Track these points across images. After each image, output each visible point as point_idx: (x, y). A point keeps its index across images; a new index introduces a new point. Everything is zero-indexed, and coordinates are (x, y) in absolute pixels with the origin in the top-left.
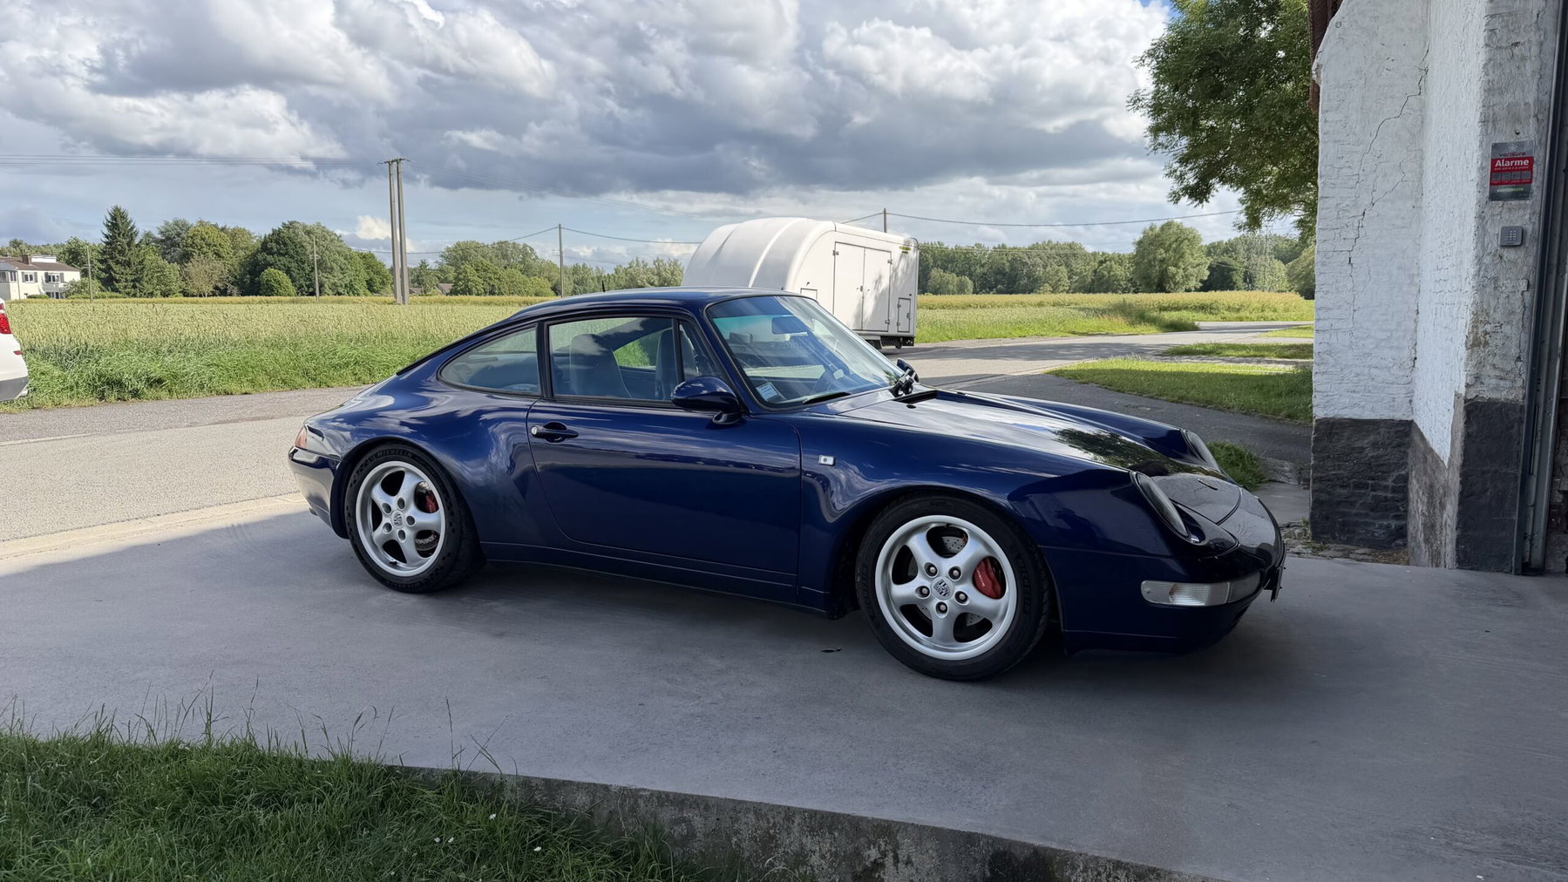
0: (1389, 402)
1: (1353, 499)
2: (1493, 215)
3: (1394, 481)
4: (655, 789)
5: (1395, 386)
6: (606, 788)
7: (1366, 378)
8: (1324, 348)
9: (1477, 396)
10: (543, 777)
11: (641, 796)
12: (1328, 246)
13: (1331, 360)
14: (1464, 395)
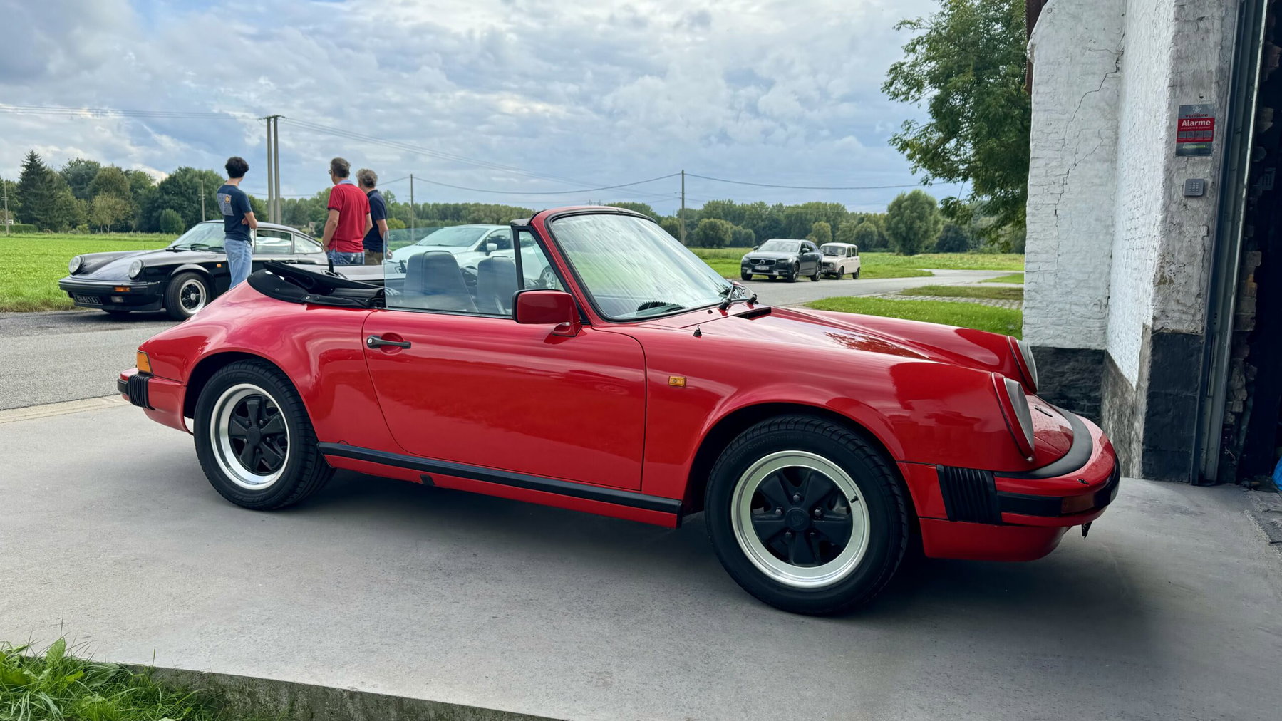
0: (1086, 334)
2: (1178, 169)
5: (1092, 320)
7: (1068, 313)
8: (1033, 286)
9: (1162, 328)
12: (1038, 200)
13: (1039, 297)
14: (1151, 326)
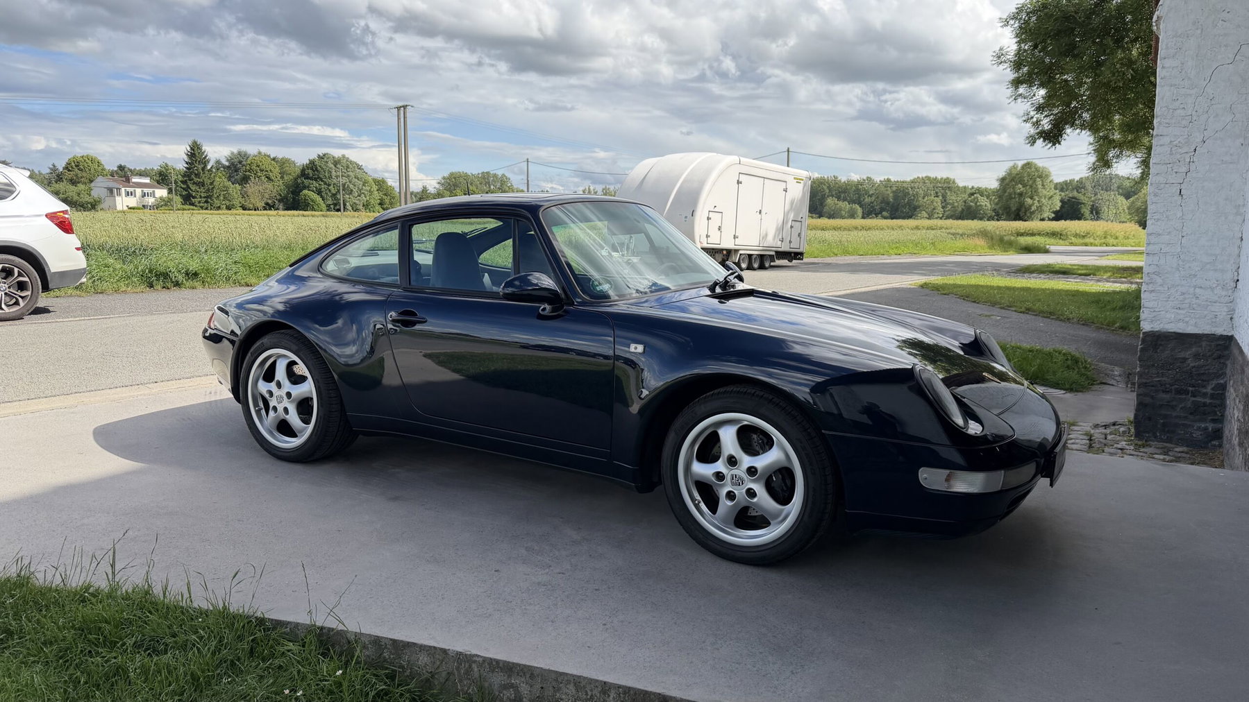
0: (1212, 318)
1: (1174, 403)
3: (1213, 389)
4: (487, 656)
5: (1218, 304)
6: (444, 651)
7: (1191, 296)
8: (1151, 269)
10: (391, 637)
11: (475, 662)
12: (1161, 179)
13: (1159, 281)
